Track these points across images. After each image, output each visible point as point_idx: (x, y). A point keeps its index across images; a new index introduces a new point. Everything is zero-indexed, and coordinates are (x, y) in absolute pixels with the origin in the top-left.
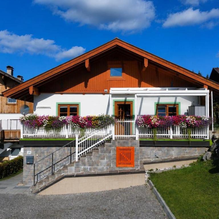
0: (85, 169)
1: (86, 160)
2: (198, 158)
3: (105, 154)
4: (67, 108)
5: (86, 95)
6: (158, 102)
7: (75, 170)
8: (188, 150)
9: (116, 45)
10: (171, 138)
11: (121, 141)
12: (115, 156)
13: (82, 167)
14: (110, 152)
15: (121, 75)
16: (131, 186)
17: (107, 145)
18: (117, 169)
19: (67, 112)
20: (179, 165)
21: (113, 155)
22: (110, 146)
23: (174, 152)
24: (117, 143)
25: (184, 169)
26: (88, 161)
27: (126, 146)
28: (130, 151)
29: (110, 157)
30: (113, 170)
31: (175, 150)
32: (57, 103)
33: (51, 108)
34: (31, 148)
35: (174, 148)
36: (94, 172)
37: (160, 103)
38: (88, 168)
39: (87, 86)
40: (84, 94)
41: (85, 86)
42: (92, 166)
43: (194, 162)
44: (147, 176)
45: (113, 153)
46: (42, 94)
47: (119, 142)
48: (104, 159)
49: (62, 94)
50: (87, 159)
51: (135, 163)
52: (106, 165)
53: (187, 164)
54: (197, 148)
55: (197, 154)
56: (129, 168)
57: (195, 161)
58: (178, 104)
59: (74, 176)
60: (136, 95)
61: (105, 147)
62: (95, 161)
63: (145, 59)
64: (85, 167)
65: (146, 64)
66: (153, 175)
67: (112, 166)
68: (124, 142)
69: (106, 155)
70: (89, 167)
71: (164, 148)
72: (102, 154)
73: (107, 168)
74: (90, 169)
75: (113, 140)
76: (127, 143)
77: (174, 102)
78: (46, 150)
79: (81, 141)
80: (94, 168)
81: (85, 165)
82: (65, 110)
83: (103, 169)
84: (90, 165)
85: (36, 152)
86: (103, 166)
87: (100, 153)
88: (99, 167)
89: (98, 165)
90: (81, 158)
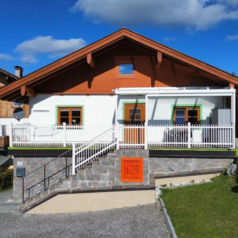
0: (83, 185)
1: (85, 173)
2: (221, 172)
3: (108, 166)
4: (68, 112)
5: (90, 96)
6: (175, 105)
7: (72, 184)
8: (209, 161)
9: (124, 36)
10: (189, 147)
11: (127, 151)
12: (119, 169)
13: (80, 181)
14: (113, 164)
15: (132, 73)
16: (138, 205)
17: (109, 156)
18: (122, 184)
19: (68, 116)
20: (198, 180)
21: (118, 167)
22: (114, 157)
23: (193, 164)
24: (121, 152)
25: (204, 185)
26: (87, 174)
27: (133, 157)
28: (138, 163)
29: (113, 170)
30: (118, 185)
31: (193, 161)
32: (56, 106)
33: (49, 112)
34: (22, 158)
35: (192, 159)
36: (94, 187)
37: (177, 106)
38: (86, 182)
39: (91, 86)
40: (88, 95)
41: (88, 86)
42: (92, 180)
43: (216, 176)
44: (158, 192)
45: (117, 165)
46: (39, 96)
47: (124, 152)
48: (107, 172)
49: (62, 95)
50: (86, 172)
51: (144, 177)
52: (109, 179)
53: (207, 178)
54: (220, 159)
55: (220, 167)
56: (137, 184)
57: (218, 175)
58: (199, 107)
59: (69, 192)
60: (146, 96)
61: (107, 158)
62: (95, 174)
63: (158, 53)
64: (83, 181)
65: (160, 59)
66: (165, 191)
67: (115, 181)
68: (131, 152)
69: (109, 167)
70: (88, 182)
71: (180, 159)
72: (105, 166)
73: (110, 183)
74: (89, 183)
75: (118, 150)
76: (134, 154)
78: (39, 161)
79: (78, 150)
80: (94, 183)
81: (83, 179)
82: (66, 114)
83: (105, 183)
84: (89, 179)
85: (28, 163)
86: (105, 181)
87: (101, 165)
88: (101, 182)
89: (99, 179)
90: (78, 171)
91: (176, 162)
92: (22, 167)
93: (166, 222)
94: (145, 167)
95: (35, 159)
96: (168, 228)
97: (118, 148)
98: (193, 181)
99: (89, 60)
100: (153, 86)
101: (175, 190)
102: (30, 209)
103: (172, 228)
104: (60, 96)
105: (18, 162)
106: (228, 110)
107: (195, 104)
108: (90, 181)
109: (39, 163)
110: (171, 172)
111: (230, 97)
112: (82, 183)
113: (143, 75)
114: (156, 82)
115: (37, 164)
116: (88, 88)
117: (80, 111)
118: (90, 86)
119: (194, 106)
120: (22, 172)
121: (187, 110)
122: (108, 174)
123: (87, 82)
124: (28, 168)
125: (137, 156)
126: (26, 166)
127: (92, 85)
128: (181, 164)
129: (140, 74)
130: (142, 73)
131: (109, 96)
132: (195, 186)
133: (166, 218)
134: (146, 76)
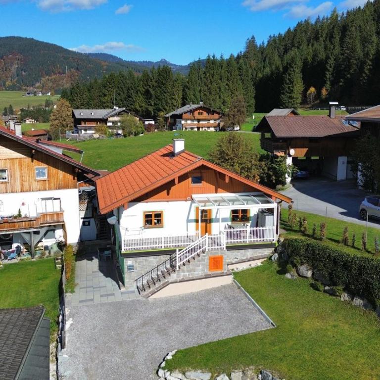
0: (184, 276)
1: (185, 268)
2: (267, 257)
5: (170, 202)
7: (177, 276)
8: (260, 250)
9: (202, 164)
10: (248, 242)
11: (213, 252)
12: (208, 264)
13: (182, 274)
14: (204, 261)
15: (201, 183)
16: (221, 285)
18: (209, 273)
19: (152, 218)
20: (254, 264)
22: (204, 256)
23: (250, 253)
25: (257, 268)
26: (187, 269)
27: (217, 255)
28: (220, 259)
30: (207, 274)
31: (250, 251)
32: (142, 211)
33: (136, 216)
34: (131, 259)
36: (192, 277)
42: (190, 272)
44: (232, 276)
45: (207, 261)
47: (211, 253)
51: (223, 268)
52: (201, 271)
53: (259, 263)
54: (266, 249)
56: (219, 272)
57: (266, 259)
59: (177, 282)
61: (201, 257)
62: (192, 268)
63: (226, 176)
65: (227, 180)
66: (236, 275)
67: (205, 271)
68: (215, 252)
69: (201, 263)
70: (187, 274)
71: (242, 250)
72: (198, 262)
73: (202, 273)
74: (189, 275)
75: (207, 252)
76: (218, 253)
78: (144, 259)
79: (180, 253)
80: (192, 274)
81: (184, 272)
82: (150, 216)
83: (199, 274)
84: (188, 271)
85: (136, 262)
86: (199, 272)
87: (196, 262)
88: (196, 273)
89: (195, 271)
90: (181, 268)
91: (239, 252)
92: (131, 265)
93: (246, 296)
94: (224, 261)
95: (141, 258)
96: (249, 299)
97: (207, 250)
98: (250, 265)
100: (216, 192)
101: (241, 272)
102: (152, 295)
103: (253, 300)
104: (145, 203)
105: (128, 262)
106: (272, 217)
109: (144, 261)
110: (237, 260)
111: (273, 209)
113: (209, 185)
114: (219, 189)
115: (142, 262)
117: (161, 214)
118: (168, 194)
120: (131, 268)
122: (201, 267)
123: (166, 191)
124: (136, 265)
125: (220, 255)
126: (134, 264)
127: (170, 193)
128: (242, 254)
129: (207, 184)
130: (209, 183)
131: (184, 202)
132: (252, 268)
133: (245, 294)
134: (211, 186)
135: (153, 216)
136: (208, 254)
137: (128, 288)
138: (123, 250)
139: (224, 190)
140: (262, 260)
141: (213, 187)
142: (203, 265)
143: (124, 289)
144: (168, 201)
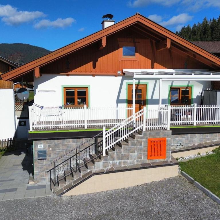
0: (113, 164)
1: (115, 154)
3: (135, 146)
4: (74, 92)
5: (96, 77)
6: (172, 85)
7: (103, 165)
8: (209, 136)
9: (138, 21)
10: (195, 124)
11: (153, 132)
13: (111, 162)
14: (141, 145)
16: (165, 179)
17: (137, 137)
18: (148, 161)
19: (74, 96)
20: (204, 152)
21: (145, 147)
22: (141, 138)
23: (197, 139)
24: (148, 133)
25: (209, 157)
26: (118, 155)
27: (158, 137)
28: (162, 142)
29: (141, 149)
30: (144, 163)
31: (197, 137)
32: (62, 86)
33: (55, 92)
34: (42, 141)
35: (197, 135)
36: (124, 166)
37: (173, 86)
38: (117, 162)
39: (96, 67)
41: (93, 67)
42: (122, 159)
43: (216, 148)
44: (178, 167)
45: (144, 145)
46: (45, 76)
47: (150, 134)
48: (135, 152)
49: (68, 75)
50: (117, 153)
52: (136, 158)
53: (209, 151)
54: (218, 134)
55: (217, 140)
56: (161, 160)
57: (218, 147)
58: (191, 87)
59: (104, 172)
61: (136, 139)
62: (124, 155)
63: (167, 39)
64: (114, 161)
65: (168, 45)
66: (183, 165)
67: (143, 159)
68: (156, 133)
69: (137, 148)
70: (118, 161)
71: (187, 135)
72: (133, 146)
73: (138, 161)
74: (120, 163)
75: (145, 132)
76: (159, 134)
77: (187, 84)
78: (61, 143)
79: (109, 133)
80: (124, 162)
81: (114, 160)
82: (72, 93)
83: (133, 162)
84: (119, 159)
85: (49, 146)
86: (134, 160)
87: (130, 146)
88: (130, 161)
89: (128, 159)
90: (109, 153)
91: (184, 138)
92: (43, 150)
94: (168, 146)
95: (56, 141)
97: (144, 130)
98: (199, 154)
99: (104, 44)
100: (152, 68)
101: (188, 162)
102: (67, 191)
104: (66, 77)
105: (39, 146)
107: (188, 85)
108: (120, 161)
109: (60, 145)
110: (181, 147)
112: (113, 163)
113: (144, 58)
114: (155, 64)
115: (58, 146)
116: (93, 68)
117: (85, 91)
119: (187, 86)
120: (43, 155)
121: (181, 89)
122: (136, 154)
123: (92, 63)
124: (49, 150)
125: (162, 136)
126: (47, 148)
128: (187, 139)
130: (143, 56)
131: (114, 77)
132: (202, 158)
134: (146, 59)
135: (76, 94)
136: (145, 134)
137: (38, 182)
138: (31, 129)
139: (161, 65)
140: (214, 148)
141: (149, 61)
142: (140, 150)
143: (33, 183)
144: (94, 75)
